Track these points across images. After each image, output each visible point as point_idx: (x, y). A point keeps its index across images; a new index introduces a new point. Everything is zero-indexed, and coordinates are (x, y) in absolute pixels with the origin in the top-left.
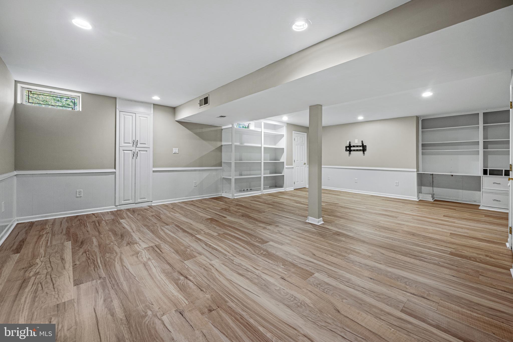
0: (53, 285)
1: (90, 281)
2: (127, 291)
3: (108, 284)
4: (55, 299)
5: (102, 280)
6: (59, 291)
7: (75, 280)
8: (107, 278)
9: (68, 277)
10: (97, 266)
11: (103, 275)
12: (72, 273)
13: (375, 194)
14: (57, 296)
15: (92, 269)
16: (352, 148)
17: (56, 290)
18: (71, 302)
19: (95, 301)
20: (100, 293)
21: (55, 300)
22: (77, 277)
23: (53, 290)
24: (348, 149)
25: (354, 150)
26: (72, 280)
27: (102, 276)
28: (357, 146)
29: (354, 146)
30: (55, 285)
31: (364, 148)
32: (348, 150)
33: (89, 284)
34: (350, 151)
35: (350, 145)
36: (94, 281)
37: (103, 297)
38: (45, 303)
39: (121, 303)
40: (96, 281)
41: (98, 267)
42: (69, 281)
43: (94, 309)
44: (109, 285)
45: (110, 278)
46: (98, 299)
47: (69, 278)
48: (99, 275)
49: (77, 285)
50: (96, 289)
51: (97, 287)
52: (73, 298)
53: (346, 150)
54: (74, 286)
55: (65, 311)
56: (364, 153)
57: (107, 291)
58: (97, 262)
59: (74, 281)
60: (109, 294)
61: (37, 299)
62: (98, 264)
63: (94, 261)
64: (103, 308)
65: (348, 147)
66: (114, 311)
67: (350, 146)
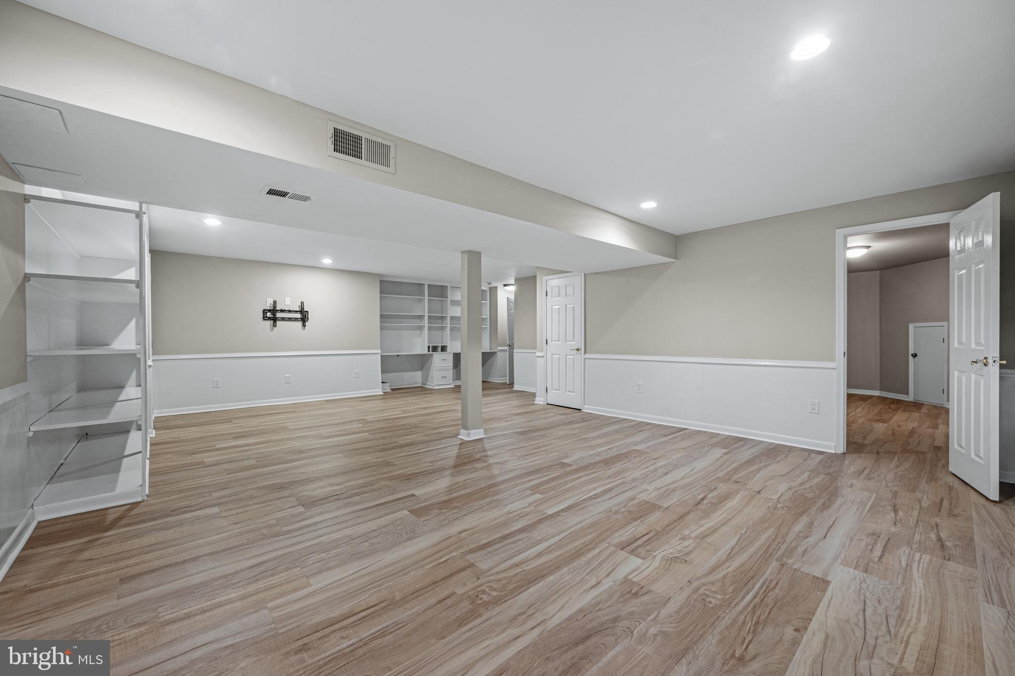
0: (864, 611)
1: (802, 572)
2: (773, 529)
3: (783, 550)
4: (868, 584)
5: (785, 560)
6: (858, 592)
7: (822, 591)
8: (776, 556)
9: (831, 608)
10: (764, 589)
11: (774, 564)
12: (819, 610)
13: (330, 397)
14: (864, 585)
15: (777, 590)
16: (279, 315)
17: (862, 597)
18: (845, 563)
19: (817, 543)
20: (804, 548)
21: (868, 582)
22: (816, 595)
23: (867, 600)
24: (269, 315)
25: (283, 319)
26: (828, 594)
27: (778, 565)
28: (290, 311)
29: (282, 311)
30: (861, 607)
31: (304, 317)
32: (269, 319)
33: (806, 569)
34: (275, 320)
35: (275, 307)
36: (795, 567)
37: (804, 542)
38: (884, 588)
39: (793, 525)
40: (793, 565)
41: (766, 584)
42: (833, 598)
43: (825, 537)
44: (784, 547)
45: (772, 554)
46: (813, 544)
47: (829, 603)
48: (779, 572)
49: (824, 581)
50: (803, 555)
51: (800, 556)
52: (842, 567)
53: (265, 318)
54: (830, 582)
55: (859, 558)
56: (304, 326)
57: (794, 544)
58: (755, 597)
59: (824, 591)
60: (795, 539)
61: (898, 602)
62: (757, 593)
63: (755, 607)
64: (814, 533)
65: (269, 311)
66: (807, 524)
67: (274, 311)
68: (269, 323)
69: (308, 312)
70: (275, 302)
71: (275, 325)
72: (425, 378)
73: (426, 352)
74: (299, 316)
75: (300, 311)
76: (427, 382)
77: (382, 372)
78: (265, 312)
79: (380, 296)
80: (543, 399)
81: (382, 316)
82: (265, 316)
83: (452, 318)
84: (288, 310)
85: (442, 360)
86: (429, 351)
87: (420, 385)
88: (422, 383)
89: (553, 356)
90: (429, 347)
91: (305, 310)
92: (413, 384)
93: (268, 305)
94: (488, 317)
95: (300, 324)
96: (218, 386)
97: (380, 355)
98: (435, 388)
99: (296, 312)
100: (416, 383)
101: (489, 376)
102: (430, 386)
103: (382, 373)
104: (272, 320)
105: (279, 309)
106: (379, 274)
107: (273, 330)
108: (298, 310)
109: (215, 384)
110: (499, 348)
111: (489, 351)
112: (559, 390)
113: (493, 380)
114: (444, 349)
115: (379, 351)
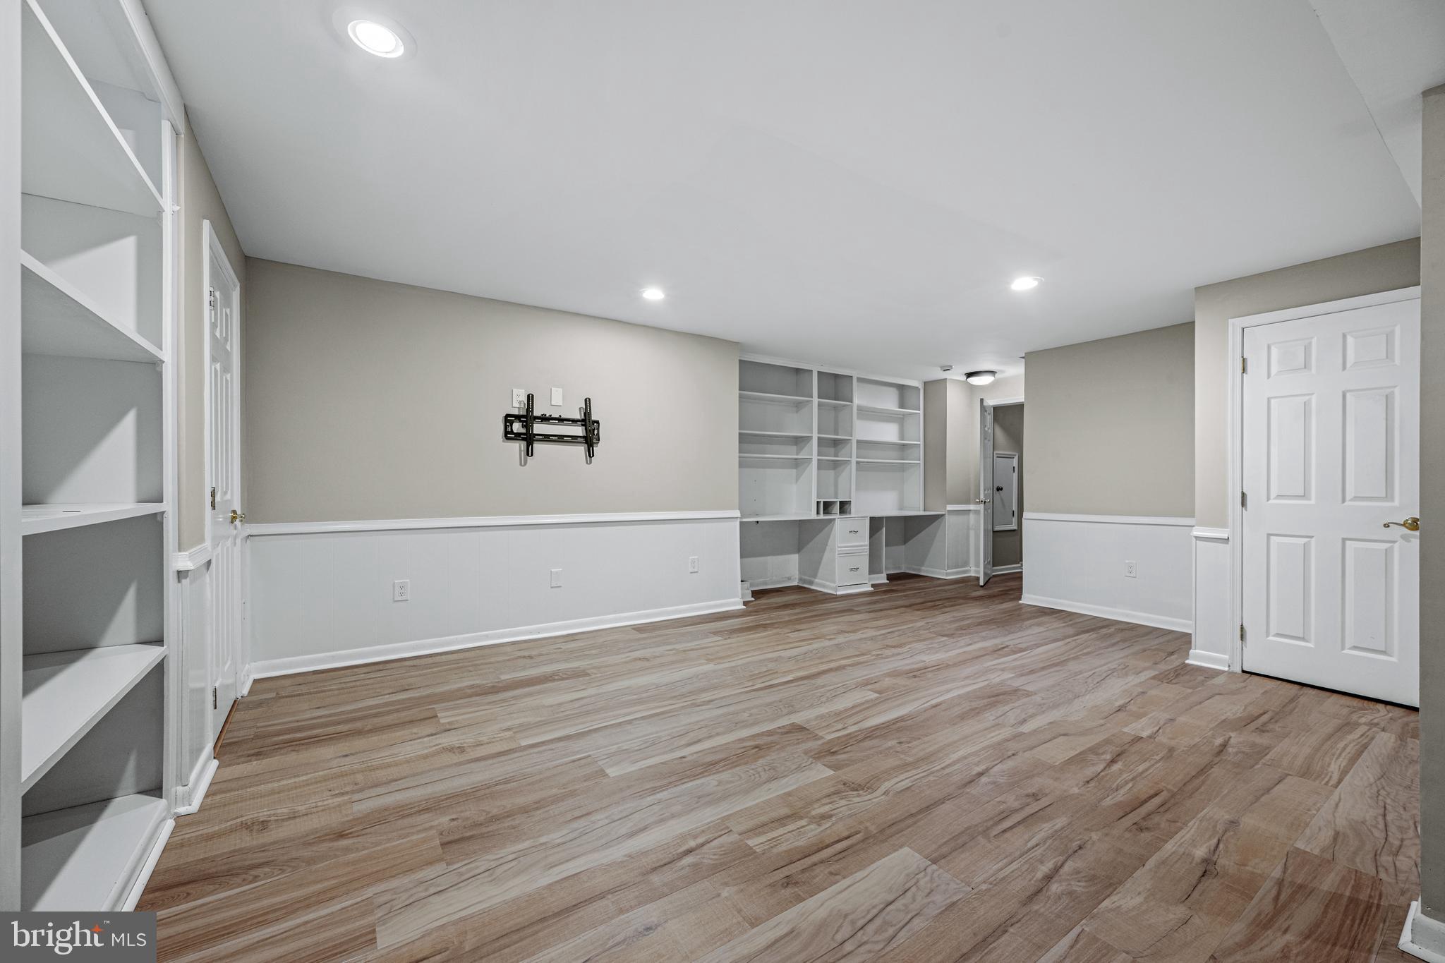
24: (517, 427)
25: (547, 438)
28: (561, 420)
29: (545, 419)
32: (518, 436)
34: (529, 439)
53: (509, 435)
56: (590, 454)
67: (528, 418)
68: (517, 447)
69: (597, 422)
70: (530, 398)
71: (529, 453)
72: (812, 567)
73: (813, 515)
74: (579, 431)
75: (582, 421)
76: (815, 576)
77: (742, 556)
78: (509, 419)
79: (741, 397)
80: (1227, 657)
81: (743, 438)
82: (509, 429)
83: (858, 442)
84: (557, 416)
85: (851, 532)
86: (818, 513)
87: (795, 583)
88: (800, 579)
89: (1273, 538)
90: (818, 503)
91: (594, 418)
92: (784, 582)
93: (516, 405)
94: (921, 443)
95: (581, 449)
96: (403, 598)
97: (739, 520)
98: (839, 593)
99: (574, 421)
100: (789, 579)
101: (922, 564)
102: (824, 586)
103: (741, 558)
104: (523, 439)
105: (539, 415)
106: (737, 343)
107: (525, 464)
108: (578, 417)
109: (397, 590)
110: (950, 508)
111: (922, 513)
112: (1303, 639)
113: (933, 572)
114: (844, 507)
115: (737, 514)
